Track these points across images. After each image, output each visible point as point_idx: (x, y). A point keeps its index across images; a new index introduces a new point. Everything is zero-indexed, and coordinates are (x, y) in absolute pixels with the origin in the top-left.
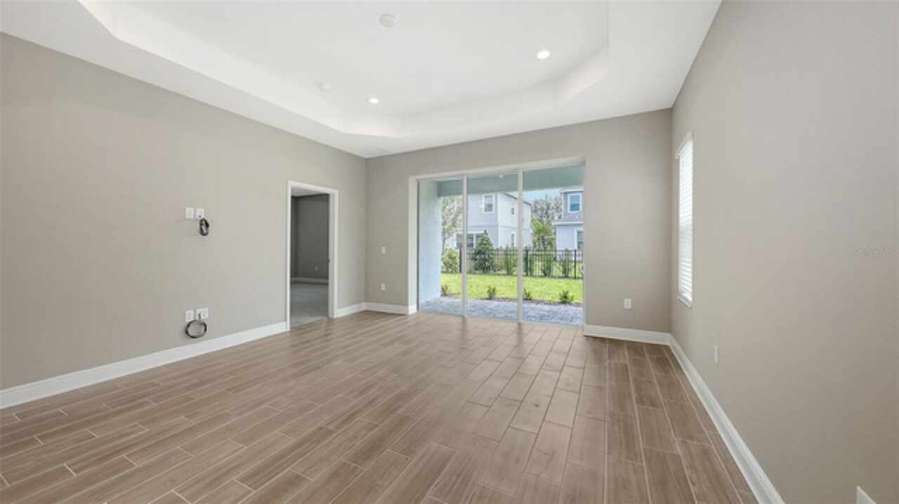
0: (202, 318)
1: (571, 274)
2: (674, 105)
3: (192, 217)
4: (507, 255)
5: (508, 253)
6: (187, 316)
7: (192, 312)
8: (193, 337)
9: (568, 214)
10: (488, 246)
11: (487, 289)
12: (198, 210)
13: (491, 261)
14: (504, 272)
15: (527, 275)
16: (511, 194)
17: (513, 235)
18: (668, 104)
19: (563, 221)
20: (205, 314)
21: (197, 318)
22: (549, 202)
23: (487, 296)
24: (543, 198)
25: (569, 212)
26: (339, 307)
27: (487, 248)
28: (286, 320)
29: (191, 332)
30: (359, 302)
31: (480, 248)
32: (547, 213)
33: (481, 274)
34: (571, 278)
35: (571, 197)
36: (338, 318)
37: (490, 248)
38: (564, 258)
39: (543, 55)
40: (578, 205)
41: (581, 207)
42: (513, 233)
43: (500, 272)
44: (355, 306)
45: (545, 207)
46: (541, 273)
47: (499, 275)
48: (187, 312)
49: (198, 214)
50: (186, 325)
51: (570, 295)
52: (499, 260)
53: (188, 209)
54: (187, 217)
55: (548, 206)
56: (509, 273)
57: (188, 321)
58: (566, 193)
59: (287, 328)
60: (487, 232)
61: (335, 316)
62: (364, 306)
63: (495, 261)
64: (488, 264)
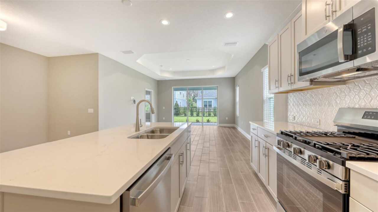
1: (205, 115)
2: (236, 76)
5: (185, 109)
13: (179, 112)
14: (183, 115)
15: (192, 116)
19: (199, 97)
31: (176, 107)
33: (176, 116)
34: (205, 116)
37: (178, 107)
43: (182, 115)
46: (196, 115)
51: (210, 120)
52: (181, 111)
56: (185, 115)
63: (181, 112)
64: (178, 113)
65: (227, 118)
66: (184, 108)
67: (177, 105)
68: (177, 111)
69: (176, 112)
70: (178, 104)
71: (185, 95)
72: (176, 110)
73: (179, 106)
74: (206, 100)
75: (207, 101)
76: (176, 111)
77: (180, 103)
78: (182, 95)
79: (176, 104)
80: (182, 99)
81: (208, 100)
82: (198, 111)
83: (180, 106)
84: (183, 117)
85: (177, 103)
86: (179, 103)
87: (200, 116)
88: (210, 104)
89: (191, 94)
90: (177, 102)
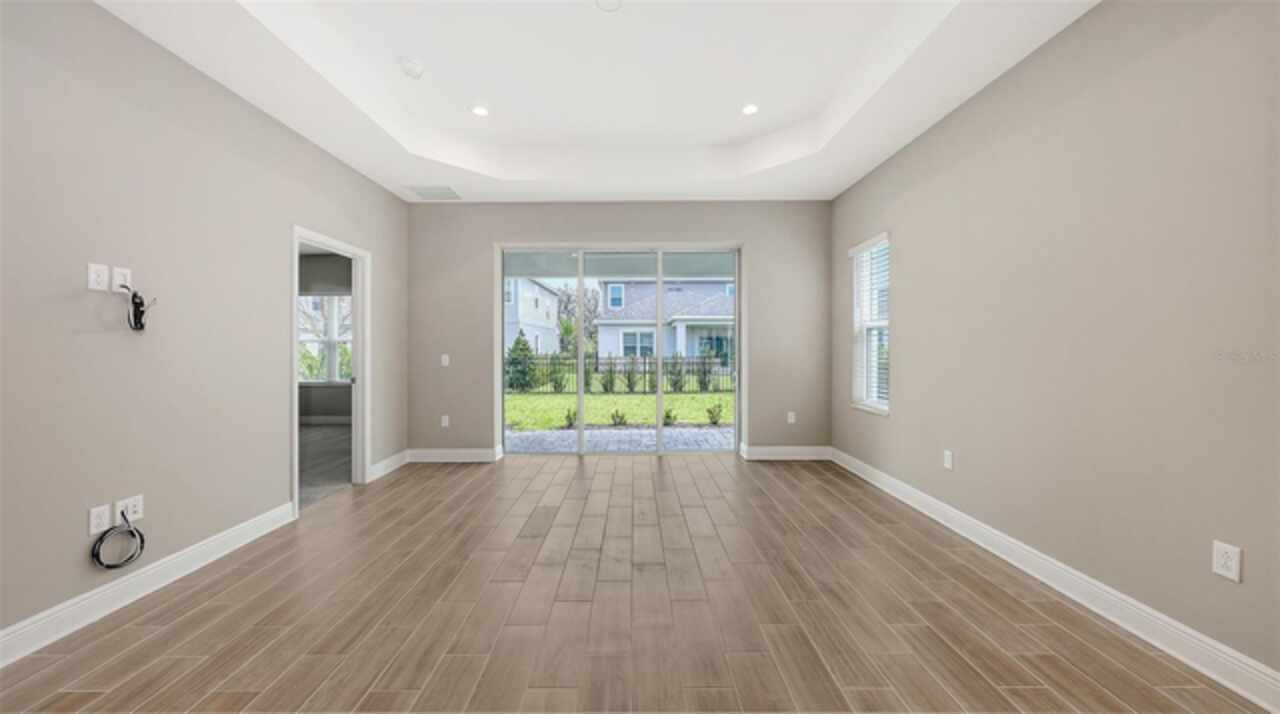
0: (130, 518)
2: (840, 196)
3: (104, 287)
4: (554, 365)
5: (554, 361)
6: (94, 521)
7: (105, 509)
8: (109, 567)
9: (610, 311)
10: (527, 352)
11: (566, 413)
12: (117, 270)
13: (530, 373)
14: (549, 387)
15: (586, 392)
16: (538, 280)
17: (537, 337)
18: (829, 195)
20: (136, 508)
21: (119, 521)
22: (570, 292)
23: (565, 423)
24: (563, 288)
25: (610, 307)
26: (374, 462)
27: (526, 356)
28: (292, 498)
29: (107, 554)
30: (399, 450)
31: (514, 356)
32: (566, 308)
35: (613, 288)
36: (372, 483)
37: (529, 355)
38: (628, 368)
39: (750, 110)
40: (620, 299)
41: (623, 301)
42: (537, 333)
43: (542, 389)
44: (395, 458)
45: (565, 299)
46: (601, 389)
47: (539, 393)
48: (94, 511)
49: (118, 281)
50: (93, 540)
51: (673, 414)
52: (541, 370)
53: (93, 267)
54: (92, 285)
55: (569, 297)
56: (559, 388)
57: (96, 530)
58: (606, 283)
59: (293, 515)
60: (525, 332)
61: (368, 481)
62: (409, 456)
63: (537, 372)
64: (527, 379)
65: (791, 418)
66: (552, 358)
67: (521, 346)
68: (523, 373)
69: (518, 375)
70: (525, 343)
71: (554, 311)
72: (520, 368)
73: (530, 352)
74: (631, 330)
75: (634, 335)
76: (519, 371)
77: (533, 338)
78: (541, 310)
79: (518, 342)
80: (542, 324)
81: (638, 330)
82: (611, 372)
83: (537, 350)
84: (547, 397)
85: (523, 339)
86: (529, 338)
87: (619, 393)
88: (646, 344)
89: (573, 309)
90: (521, 333)
